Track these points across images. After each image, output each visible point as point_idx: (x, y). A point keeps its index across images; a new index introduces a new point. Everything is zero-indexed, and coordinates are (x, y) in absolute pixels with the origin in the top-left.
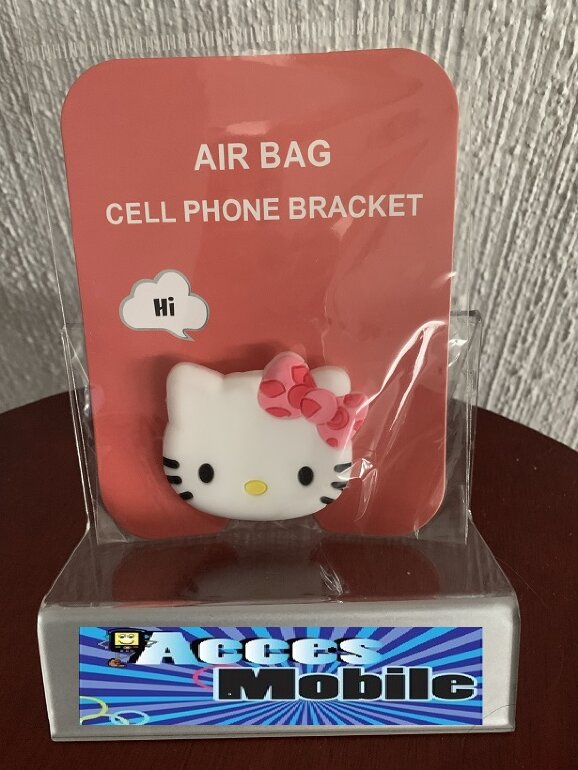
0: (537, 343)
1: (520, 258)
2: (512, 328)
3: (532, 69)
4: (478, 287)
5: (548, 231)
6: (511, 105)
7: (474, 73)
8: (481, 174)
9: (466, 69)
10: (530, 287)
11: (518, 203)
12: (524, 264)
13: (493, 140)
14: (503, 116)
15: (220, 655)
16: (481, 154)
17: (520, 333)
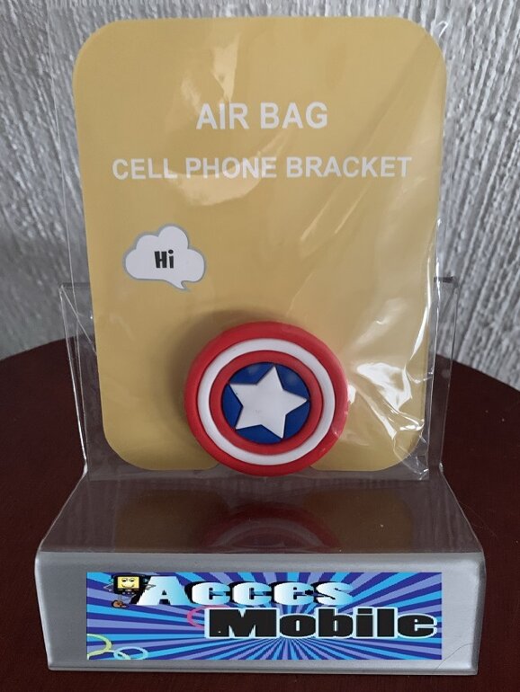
0: (509, 298)
1: (496, 219)
2: (486, 284)
4: (455, 245)
6: (494, 74)
7: (458, 43)
8: (462, 139)
10: (504, 246)
11: (496, 168)
12: (499, 225)
13: (475, 107)
14: (485, 84)
15: (211, 598)
16: (462, 120)
17: (493, 289)
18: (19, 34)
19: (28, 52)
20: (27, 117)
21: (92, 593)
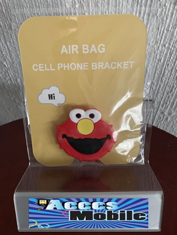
0: (170, 104)
1: (166, 78)
2: (163, 100)
3: (173, 20)
4: (152, 87)
5: (175, 71)
6: (165, 31)
8: (155, 52)
9: (151, 20)
10: (169, 88)
11: (166, 62)
12: (167, 80)
13: (159, 42)
14: (162, 35)
15: (71, 207)
16: (155, 46)
17: (165, 101)
18: (6, 16)
19: (9, 22)
20: (8, 43)
21: (31, 205)
